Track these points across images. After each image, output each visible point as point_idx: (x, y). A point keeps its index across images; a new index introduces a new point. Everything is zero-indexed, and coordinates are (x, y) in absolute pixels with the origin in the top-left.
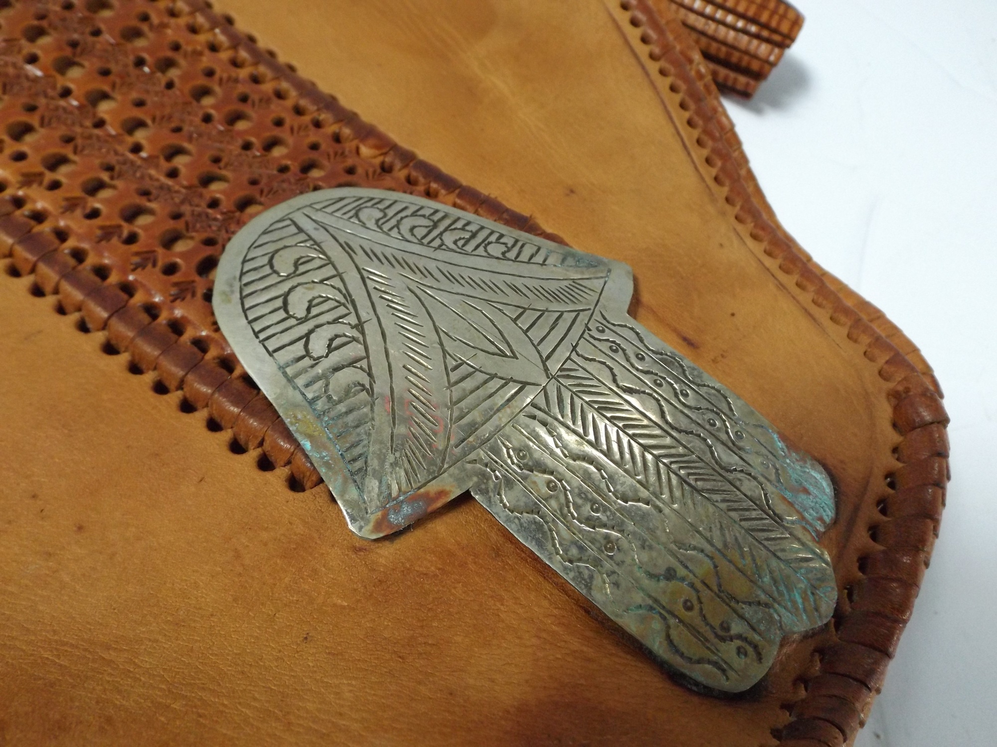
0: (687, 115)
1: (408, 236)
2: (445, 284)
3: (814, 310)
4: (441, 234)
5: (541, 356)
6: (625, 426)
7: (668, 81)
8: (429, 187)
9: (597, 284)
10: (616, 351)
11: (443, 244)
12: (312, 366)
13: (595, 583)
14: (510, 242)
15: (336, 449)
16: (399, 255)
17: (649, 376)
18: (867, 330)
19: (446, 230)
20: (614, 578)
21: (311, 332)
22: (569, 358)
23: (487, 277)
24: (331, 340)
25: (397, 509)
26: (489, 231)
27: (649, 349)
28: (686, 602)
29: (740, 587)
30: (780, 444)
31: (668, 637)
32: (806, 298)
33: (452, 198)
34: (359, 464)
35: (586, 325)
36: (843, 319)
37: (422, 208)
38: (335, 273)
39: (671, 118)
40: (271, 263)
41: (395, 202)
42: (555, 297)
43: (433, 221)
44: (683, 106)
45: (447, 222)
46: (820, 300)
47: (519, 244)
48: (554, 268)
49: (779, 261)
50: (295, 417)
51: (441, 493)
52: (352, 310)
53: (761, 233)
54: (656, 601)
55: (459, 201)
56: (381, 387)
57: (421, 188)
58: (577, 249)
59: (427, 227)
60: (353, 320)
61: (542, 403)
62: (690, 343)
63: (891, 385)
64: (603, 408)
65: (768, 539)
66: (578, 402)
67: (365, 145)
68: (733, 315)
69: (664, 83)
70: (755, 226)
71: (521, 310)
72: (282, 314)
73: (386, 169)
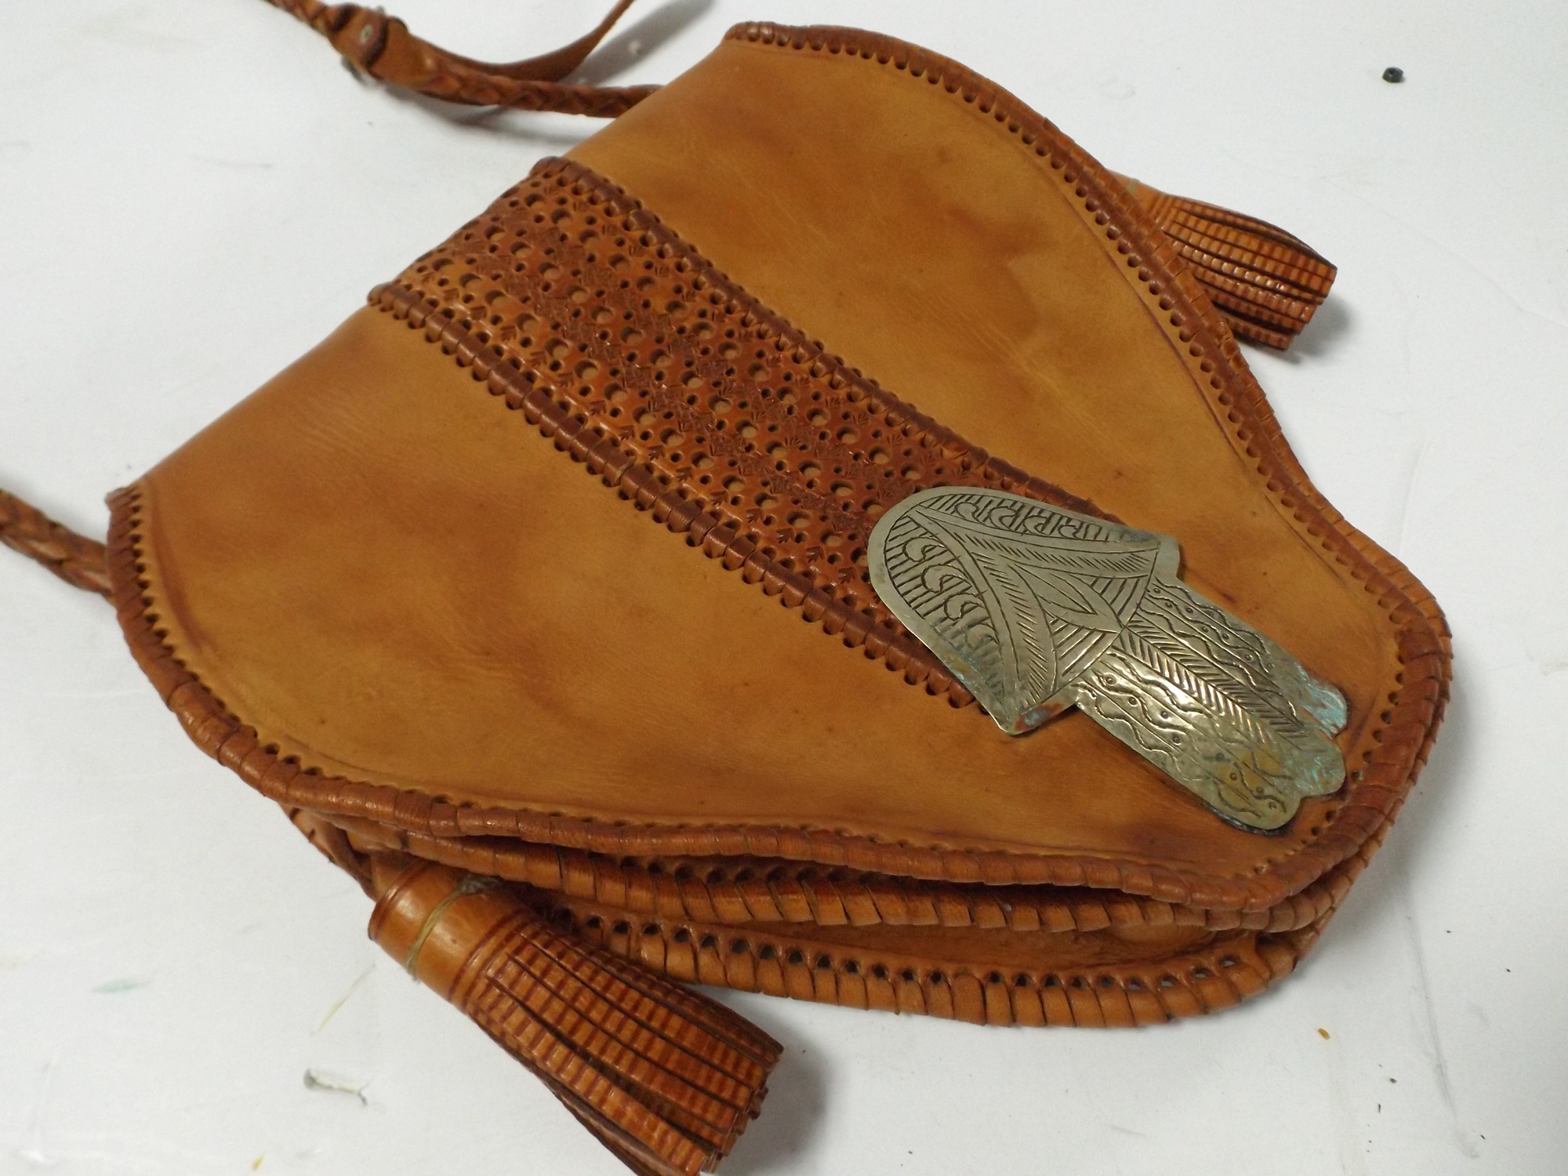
0: (1218, 392)
1: (999, 524)
2: (1034, 561)
3: (1338, 567)
4: (1023, 521)
5: (1114, 613)
6: (1181, 660)
7: (1199, 360)
8: (1003, 481)
9: (1150, 555)
10: (1170, 607)
11: (1026, 530)
12: (954, 625)
13: (1167, 761)
14: (1077, 524)
15: (982, 679)
16: (996, 540)
17: (1196, 625)
18: (1383, 582)
19: (1026, 518)
20: (1181, 759)
21: (947, 601)
22: (1135, 613)
23: (1064, 554)
24: (963, 606)
25: (1029, 715)
26: (1059, 516)
27: (1196, 604)
28: (1232, 774)
29: (1270, 766)
30: (1303, 673)
31: (1220, 795)
32: (1330, 557)
33: (1023, 489)
34: (999, 688)
35: (1146, 588)
36: (1363, 574)
37: (1003, 500)
38: (952, 557)
39: (1203, 397)
40: (904, 552)
41: (982, 497)
42: (1118, 566)
43: (1015, 511)
44: (1214, 384)
45: (1025, 511)
46: (1344, 558)
47: (1085, 526)
48: (1116, 545)
49: (1307, 525)
50: (949, 659)
51: (1057, 706)
52: (972, 585)
53: (1292, 499)
54: (1210, 773)
55: (1029, 491)
56: (1004, 637)
57: (997, 482)
58: (1131, 525)
59: (1011, 516)
60: (973, 591)
61: (1118, 644)
62: (1229, 599)
63: (1398, 627)
64: (1164, 648)
65: (1292, 737)
66: (1145, 644)
67: (947, 449)
68: (1265, 574)
69: (1195, 363)
70: (1286, 493)
71: (1094, 579)
72: (922, 590)
73: (966, 467)
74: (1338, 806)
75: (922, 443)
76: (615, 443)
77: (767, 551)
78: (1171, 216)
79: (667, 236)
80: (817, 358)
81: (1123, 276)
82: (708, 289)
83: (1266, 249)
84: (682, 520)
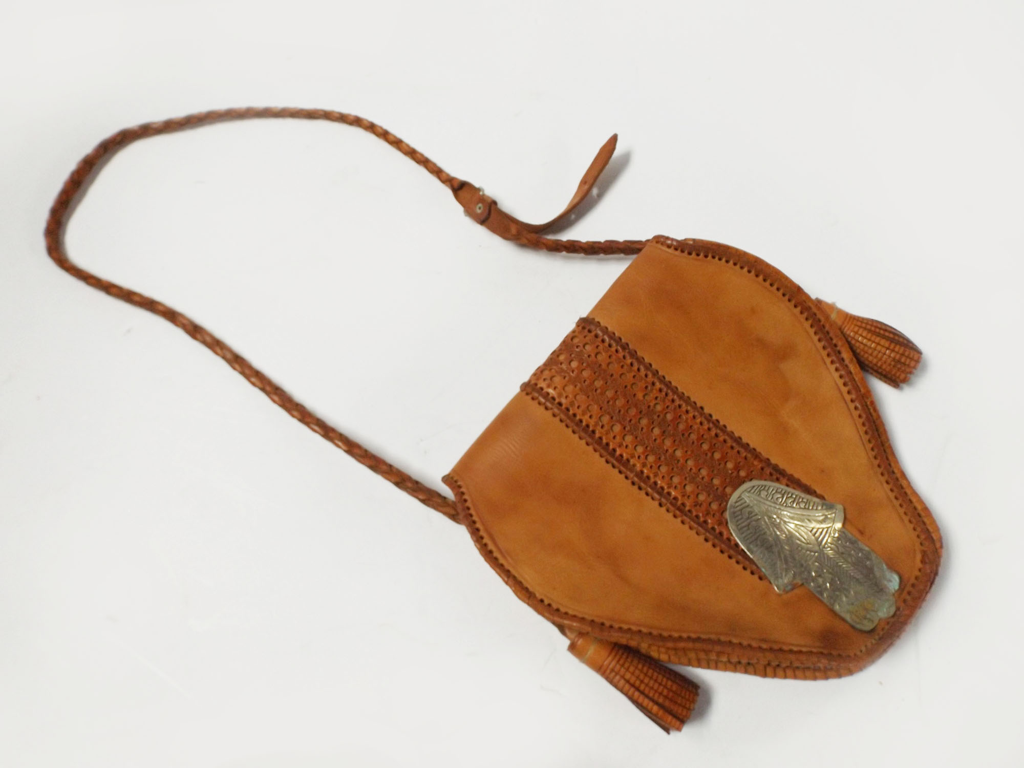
2: (790, 520)
5: (818, 543)
6: (841, 564)
8: (778, 477)
9: (833, 516)
10: (839, 540)
14: (806, 501)
15: (770, 571)
17: (848, 548)
19: (787, 498)
22: (826, 544)
23: (801, 516)
25: (787, 586)
26: (799, 497)
28: (856, 610)
29: (870, 607)
30: (885, 566)
31: (852, 618)
33: (785, 481)
34: (776, 575)
35: (830, 532)
37: (778, 488)
41: (770, 486)
43: (782, 494)
45: (786, 494)
47: (809, 501)
48: (820, 511)
50: (758, 563)
51: (797, 583)
55: (788, 483)
57: (776, 478)
60: (768, 533)
63: (923, 547)
65: (878, 595)
66: (829, 557)
67: (755, 460)
68: (876, 521)
71: (812, 528)
72: (748, 532)
73: (762, 470)
74: (892, 620)
75: (746, 458)
76: (628, 460)
77: (689, 511)
78: (851, 328)
79: (640, 361)
80: (703, 417)
81: (828, 369)
82: (658, 385)
83: (892, 347)
84: (656, 496)
